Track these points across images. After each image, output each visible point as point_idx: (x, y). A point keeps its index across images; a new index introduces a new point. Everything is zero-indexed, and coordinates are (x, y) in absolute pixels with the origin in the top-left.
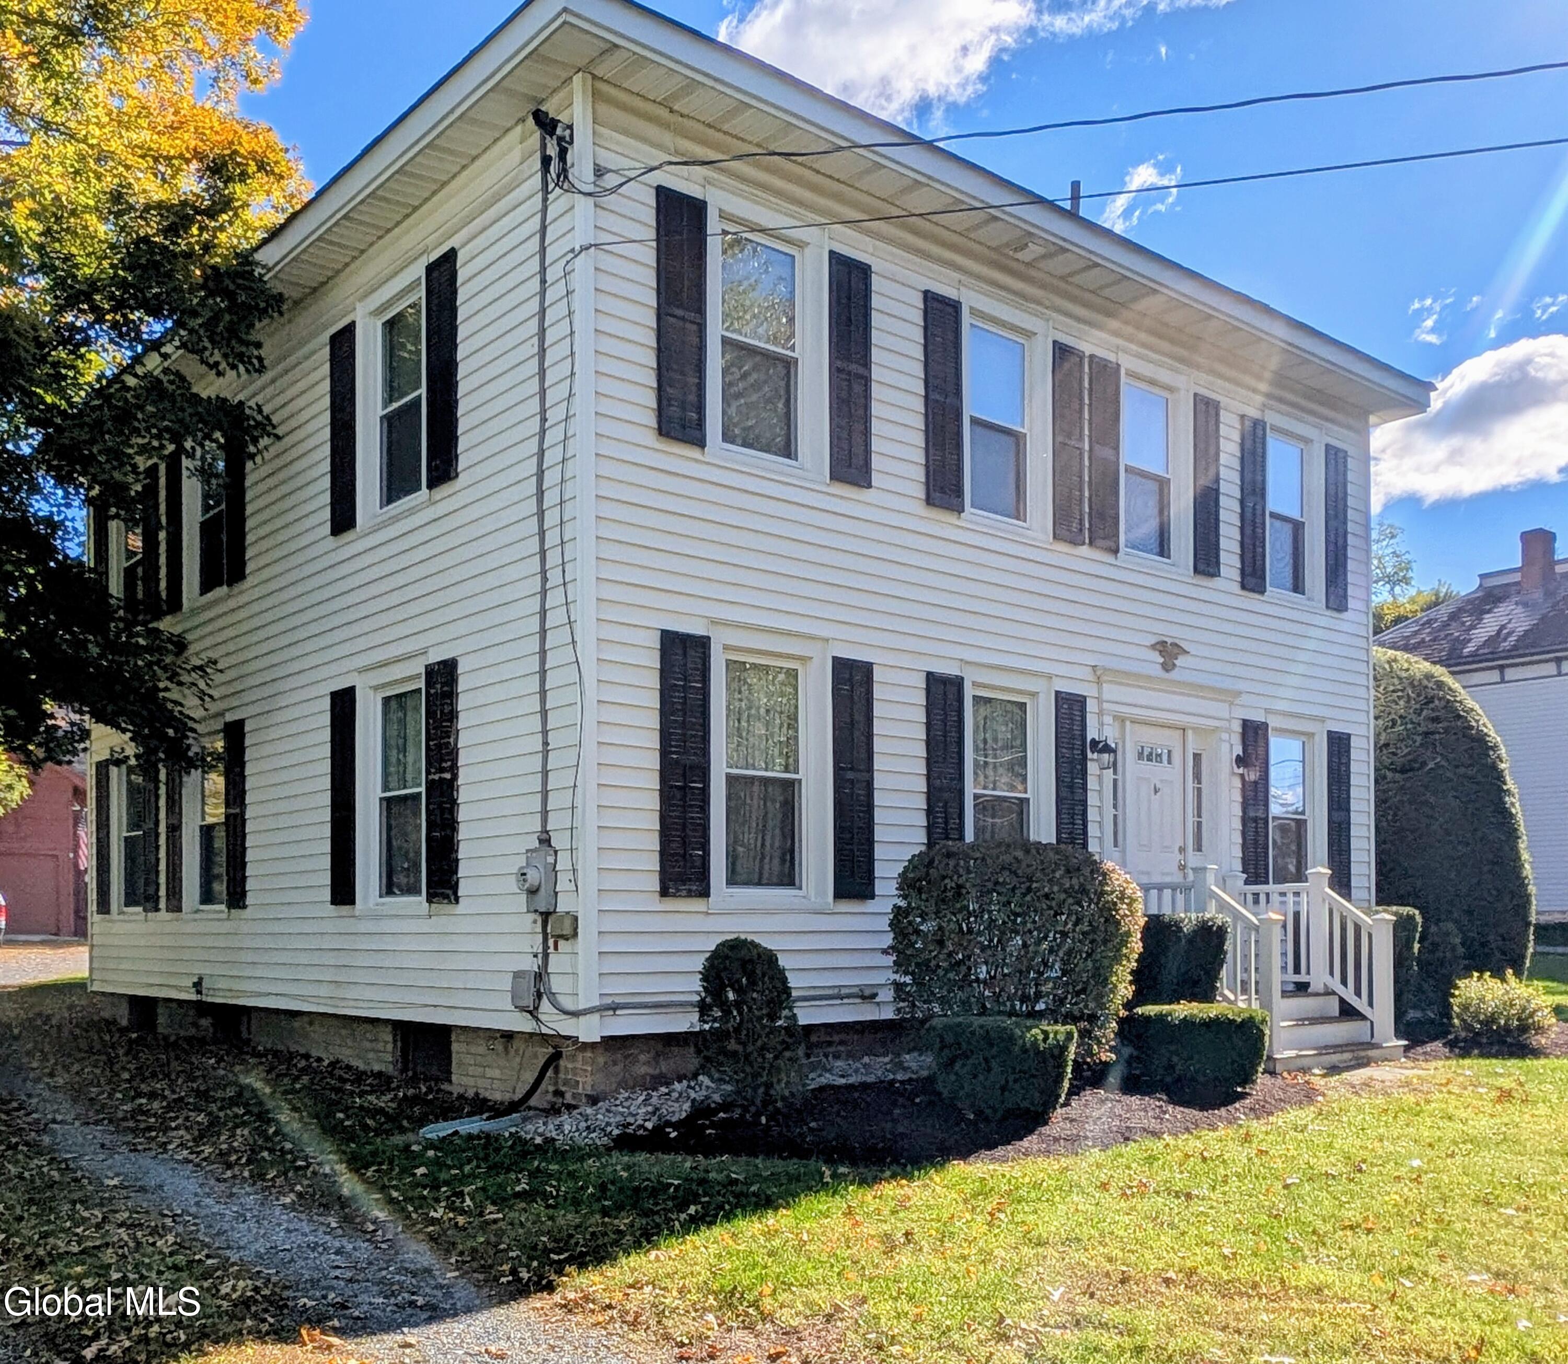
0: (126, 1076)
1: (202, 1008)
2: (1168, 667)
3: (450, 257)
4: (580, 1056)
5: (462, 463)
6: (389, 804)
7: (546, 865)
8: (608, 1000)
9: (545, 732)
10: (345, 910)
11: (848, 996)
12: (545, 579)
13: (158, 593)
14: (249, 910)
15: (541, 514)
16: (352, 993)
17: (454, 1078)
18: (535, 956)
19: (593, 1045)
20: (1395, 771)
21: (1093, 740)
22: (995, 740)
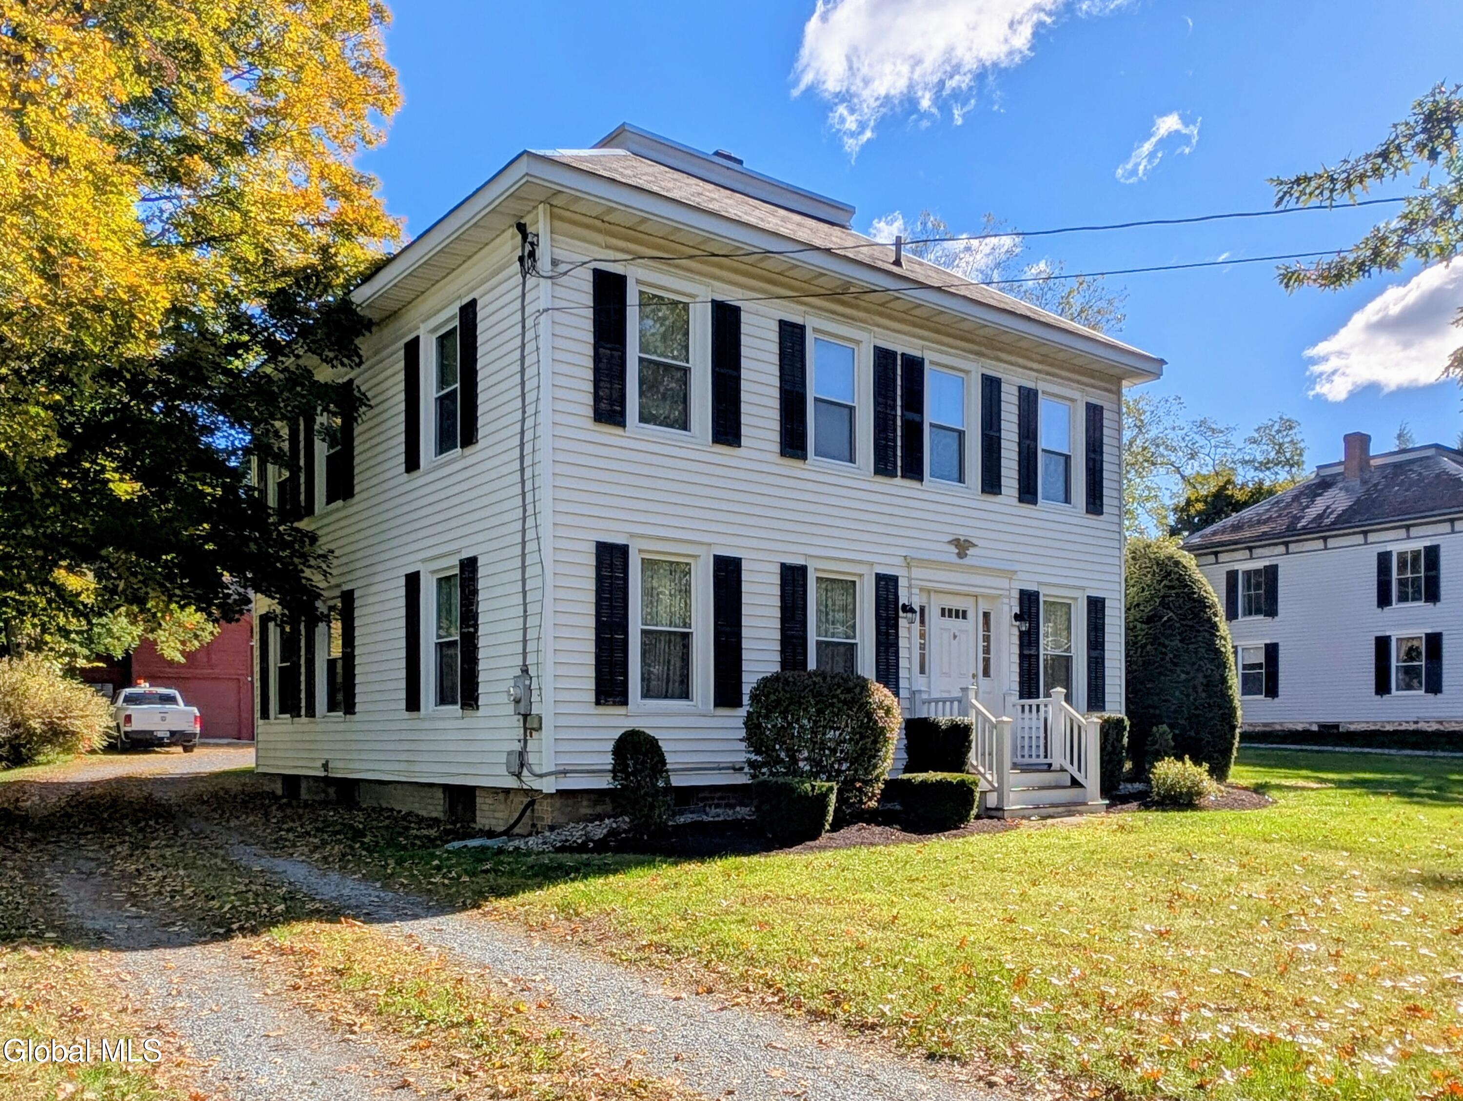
0: (274, 820)
1: (327, 781)
2: (961, 555)
3: (473, 303)
4: (545, 802)
5: (480, 434)
6: (440, 646)
7: (525, 685)
8: (561, 768)
9: (525, 604)
10: (414, 714)
11: (724, 768)
12: (525, 511)
13: (300, 502)
14: (357, 715)
15: (522, 470)
16: (417, 768)
17: (478, 819)
18: (519, 741)
19: (551, 795)
20: (1142, 622)
21: (904, 605)
22: (834, 605)
